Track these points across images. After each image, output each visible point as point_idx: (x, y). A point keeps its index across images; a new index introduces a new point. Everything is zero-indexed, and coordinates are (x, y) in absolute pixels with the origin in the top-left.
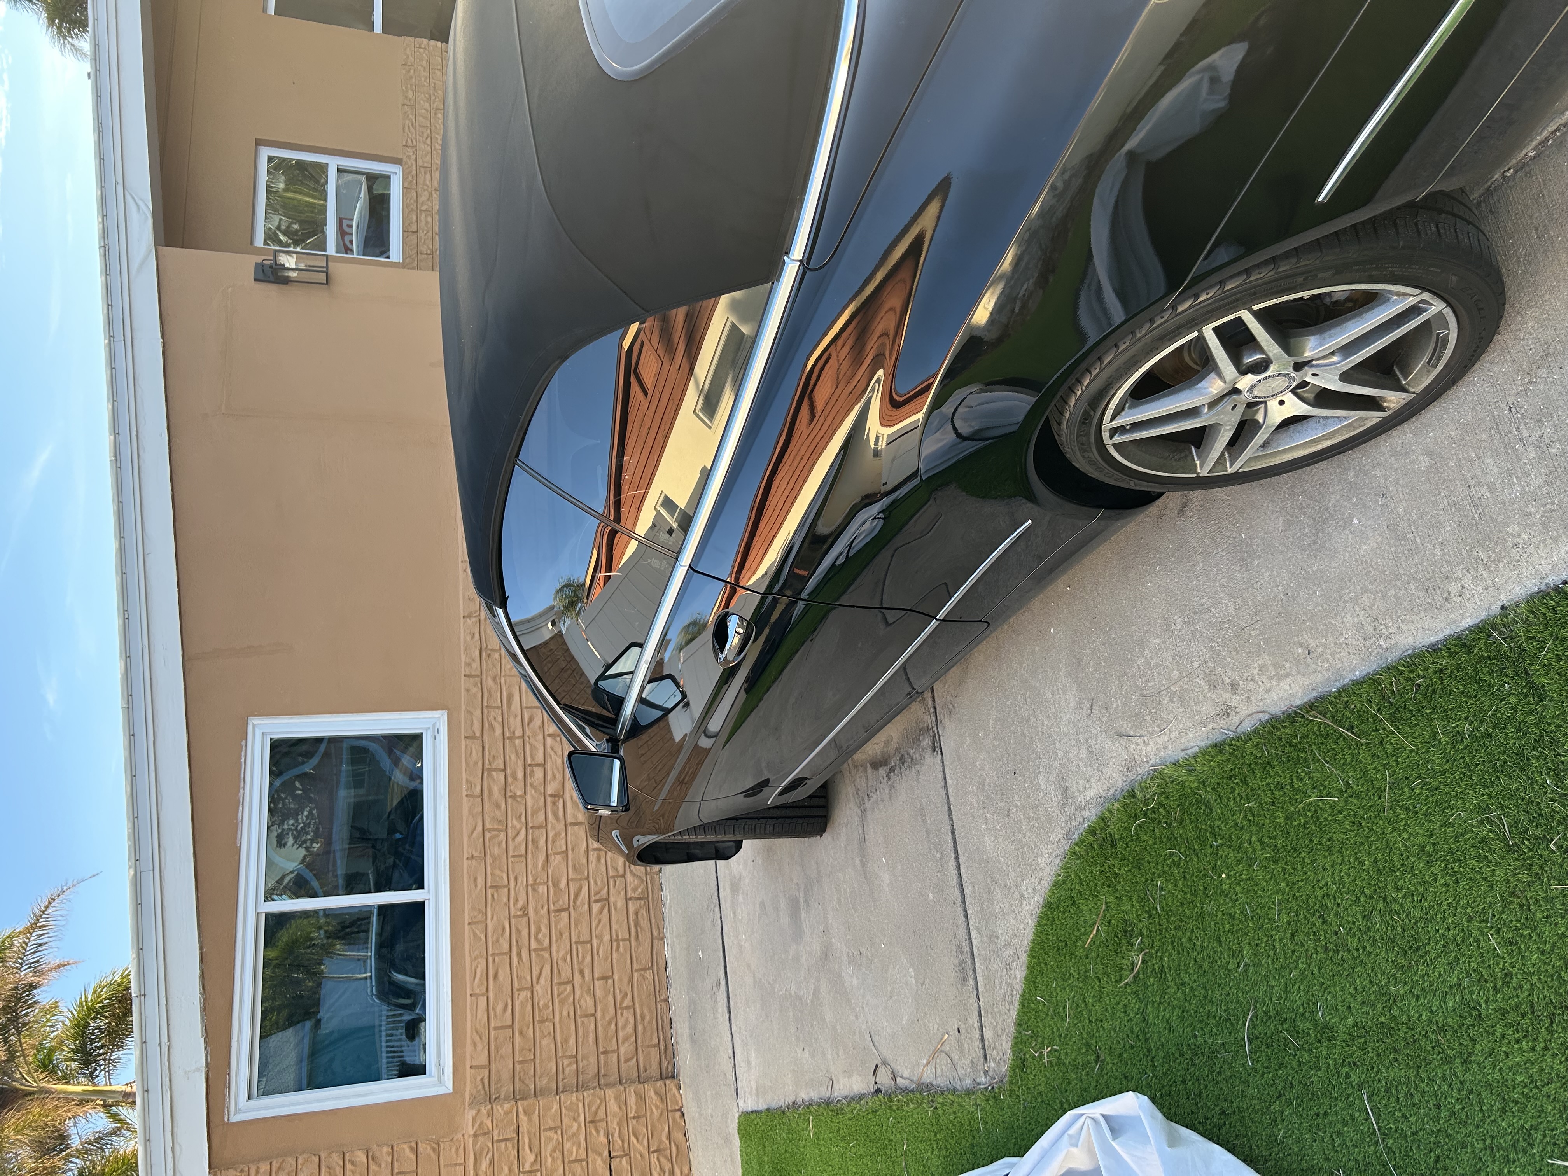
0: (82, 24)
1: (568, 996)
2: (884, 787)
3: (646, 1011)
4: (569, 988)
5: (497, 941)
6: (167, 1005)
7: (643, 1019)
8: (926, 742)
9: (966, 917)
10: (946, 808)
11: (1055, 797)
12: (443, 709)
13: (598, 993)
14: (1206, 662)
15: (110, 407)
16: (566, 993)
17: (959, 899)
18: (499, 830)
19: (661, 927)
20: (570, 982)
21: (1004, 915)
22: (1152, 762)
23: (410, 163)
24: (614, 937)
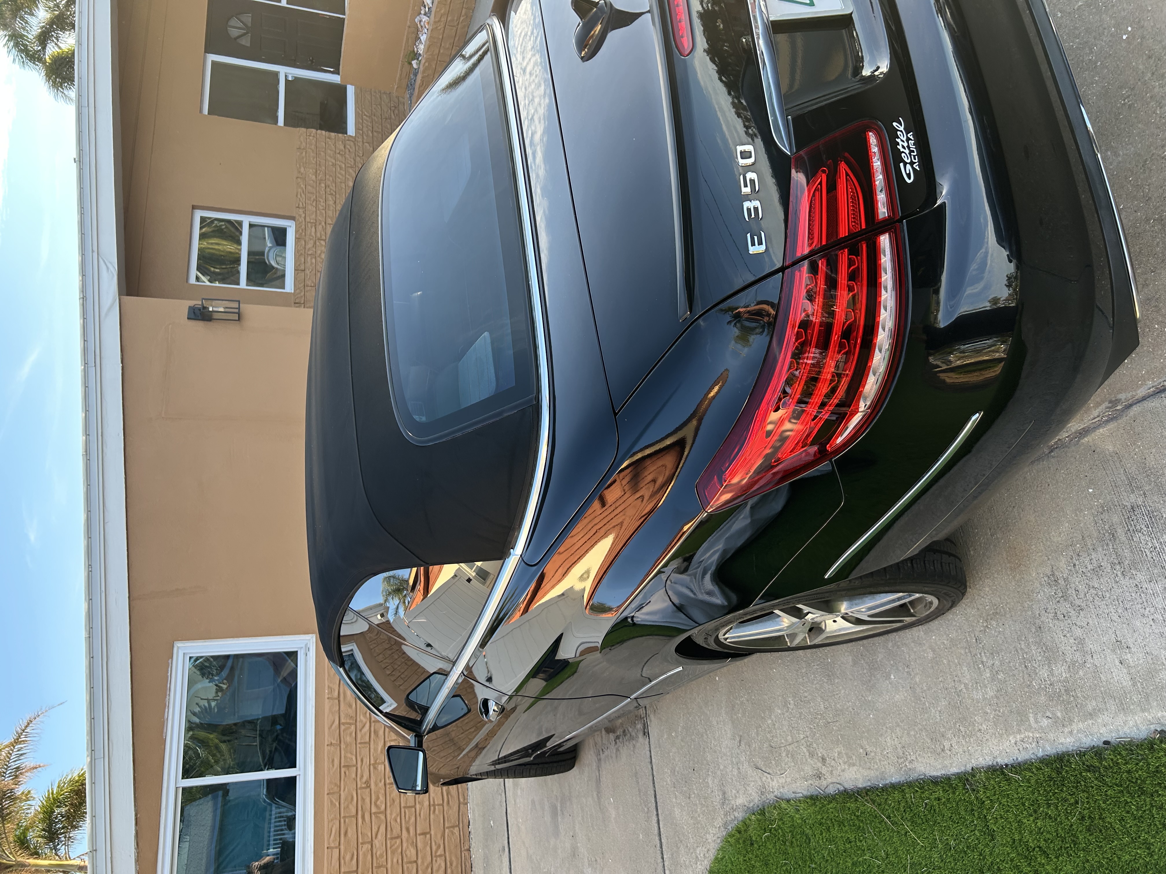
0: (71, 80)
1: (398, 847)
2: (613, 748)
3: (454, 859)
4: (398, 841)
5: (348, 807)
6: (111, 857)
7: (451, 865)
8: (639, 726)
9: (663, 858)
10: (651, 777)
11: (717, 798)
12: (312, 633)
13: (419, 845)
14: (807, 737)
15: (84, 415)
16: (396, 846)
17: (659, 845)
18: (351, 724)
19: (466, 795)
20: (399, 837)
21: (685, 866)
22: (776, 793)
23: (300, 220)
24: (432, 803)
